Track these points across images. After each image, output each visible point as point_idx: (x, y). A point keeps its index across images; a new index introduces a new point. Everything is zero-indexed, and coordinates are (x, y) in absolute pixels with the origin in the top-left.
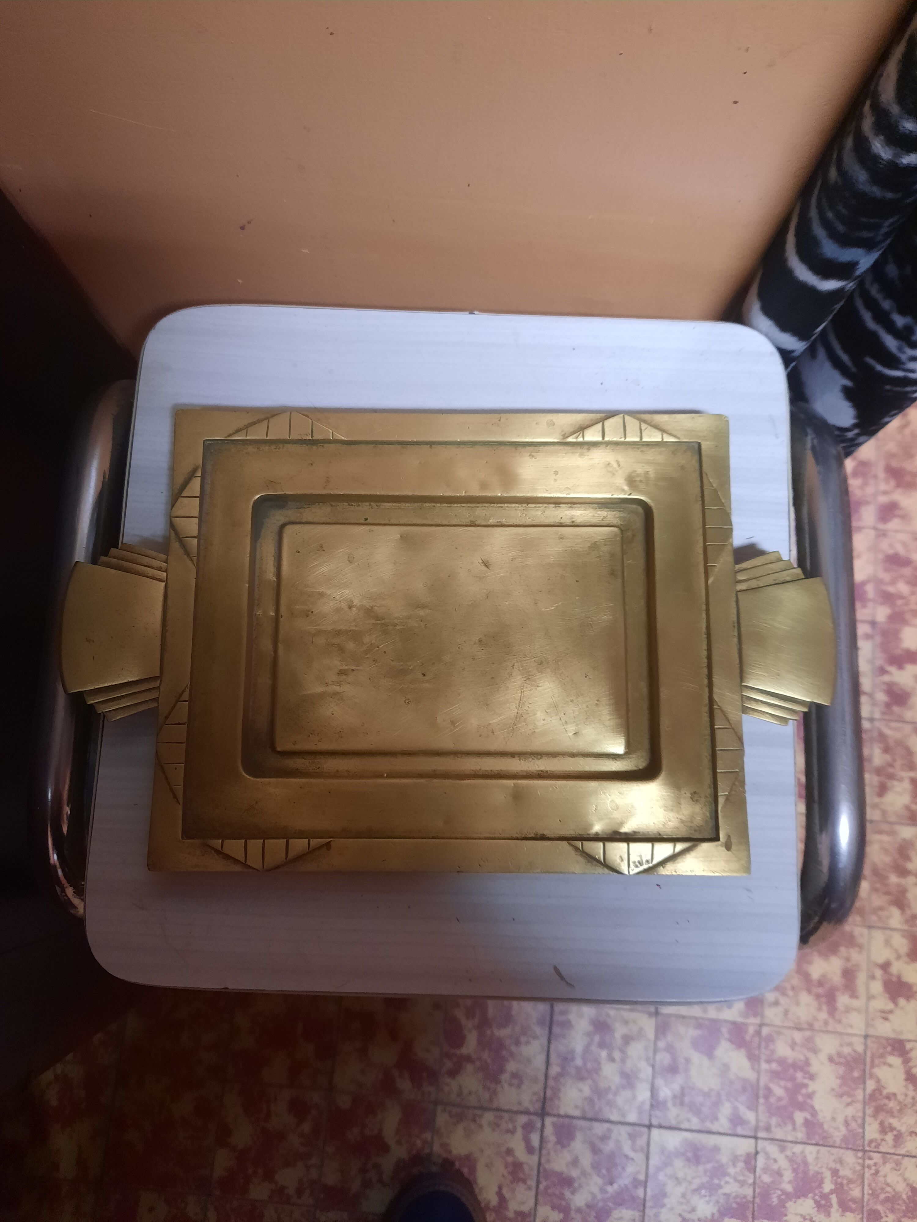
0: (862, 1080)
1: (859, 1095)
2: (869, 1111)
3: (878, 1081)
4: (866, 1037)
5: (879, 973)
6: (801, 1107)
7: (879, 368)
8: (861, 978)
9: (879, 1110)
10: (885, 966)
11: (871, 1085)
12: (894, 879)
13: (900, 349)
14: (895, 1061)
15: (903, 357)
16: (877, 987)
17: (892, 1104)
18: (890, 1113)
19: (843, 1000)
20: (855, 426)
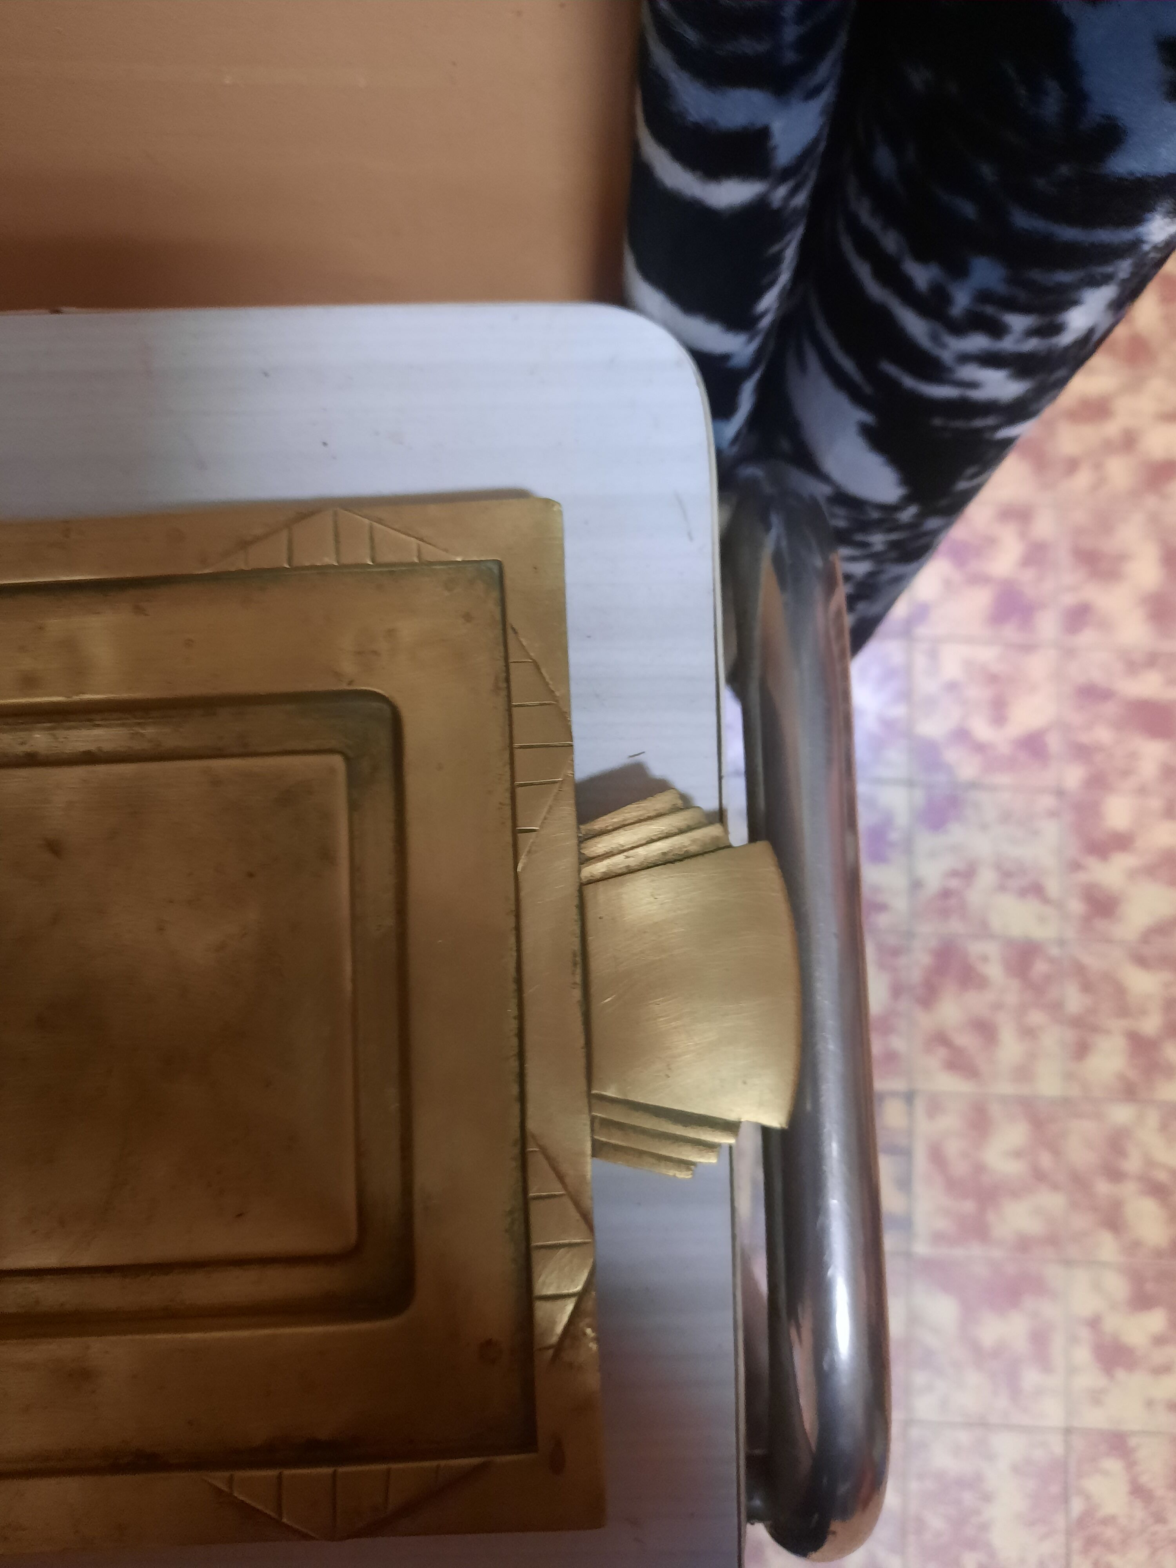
0: (1065, 1498)
1: (1060, 1521)
2: (1077, 1545)
3: (1088, 1497)
4: (1068, 1431)
5: (1085, 1333)
6: (972, 1545)
7: (909, 382)
8: (1058, 1343)
9: (1091, 1542)
10: (1094, 1323)
11: (1077, 1506)
12: (1103, 1187)
13: (935, 338)
14: (1113, 1465)
15: (946, 356)
16: (1083, 1355)
17: (1110, 1533)
18: (1108, 1546)
19: (1031, 1377)
20: (907, 500)
